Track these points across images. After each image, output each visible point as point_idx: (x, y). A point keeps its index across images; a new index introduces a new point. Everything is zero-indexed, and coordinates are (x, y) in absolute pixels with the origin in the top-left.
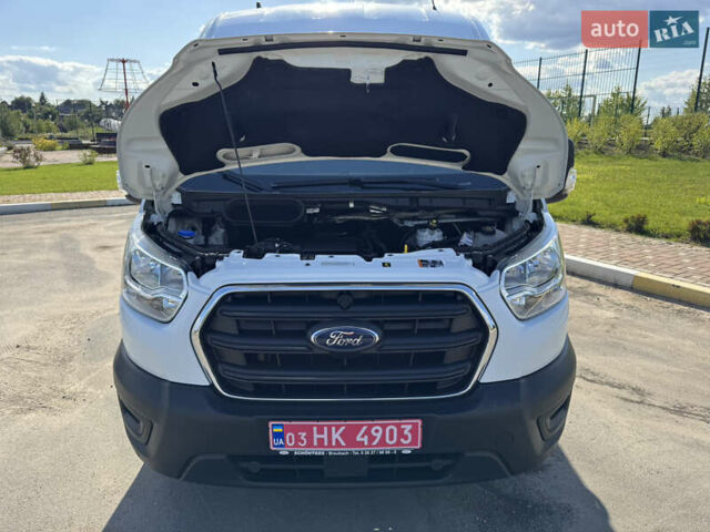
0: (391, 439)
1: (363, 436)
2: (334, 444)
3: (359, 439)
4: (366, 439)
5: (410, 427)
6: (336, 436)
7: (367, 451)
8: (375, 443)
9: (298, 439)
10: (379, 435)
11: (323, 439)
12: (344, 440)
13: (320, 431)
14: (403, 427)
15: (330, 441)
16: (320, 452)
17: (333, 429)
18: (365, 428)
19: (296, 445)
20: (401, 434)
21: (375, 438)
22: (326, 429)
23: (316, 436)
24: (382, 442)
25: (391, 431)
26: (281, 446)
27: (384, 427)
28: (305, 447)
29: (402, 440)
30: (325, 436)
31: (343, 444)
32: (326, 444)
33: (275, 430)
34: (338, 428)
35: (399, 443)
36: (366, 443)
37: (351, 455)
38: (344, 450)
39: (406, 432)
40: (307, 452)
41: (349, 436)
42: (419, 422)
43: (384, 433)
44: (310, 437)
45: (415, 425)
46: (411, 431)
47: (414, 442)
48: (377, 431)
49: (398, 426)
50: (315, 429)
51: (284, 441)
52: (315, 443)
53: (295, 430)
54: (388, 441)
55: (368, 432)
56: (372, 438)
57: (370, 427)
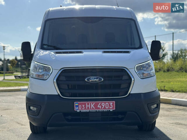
0: (107, 107)
1: (99, 106)
2: (92, 108)
3: (98, 107)
4: (100, 107)
5: (112, 103)
6: (92, 106)
7: (101, 110)
8: (103, 108)
9: (82, 107)
10: (104, 106)
11: (89, 107)
12: (94, 107)
13: (88, 105)
14: (110, 103)
16: (88, 111)
17: (92, 104)
18: (100, 103)
19: (82, 109)
20: (110, 106)
21: (103, 106)
22: (90, 104)
23: (87, 106)
24: (105, 108)
25: (107, 105)
26: (78, 109)
27: (105, 103)
28: (84, 109)
29: (110, 107)
30: (89, 106)
31: (94, 108)
32: (90, 108)
33: (76, 105)
35: (109, 108)
36: (100, 108)
37: (96, 112)
38: (94, 110)
39: (111, 105)
40: (85, 111)
41: (96, 106)
42: (114, 102)
44: (85, 106)
45: (113, 103)
46: (112, 104)
47: (113, 108)
48: (103, 104)
49: (109, 103)
50: (87, 104)
51: (78, 108)
52: (87, 108)
53: (81, 104)
55: (101, 105)
56: (102, 106)
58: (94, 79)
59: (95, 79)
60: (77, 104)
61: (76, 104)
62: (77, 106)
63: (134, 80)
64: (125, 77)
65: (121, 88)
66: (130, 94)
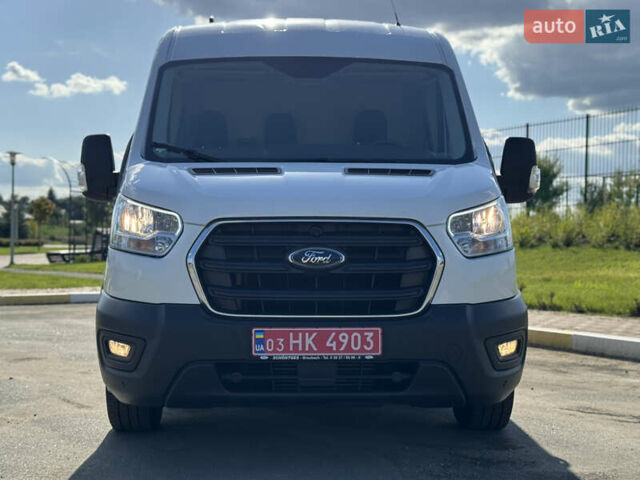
0: (356, 346)
1: (332, 342)
2: (307, 349)
3: (328, 344)
4: (334, 345)
5: (371, 334)
6: (309, 341)
7: (336, 356)
8: (342, 349)
9: (276, 344)
10: (345, 341)
11: (298, 344)
12: (316, 346)
13: (296, 337)
14: (366, 334)
15: (304, 346)
16: (294, 357)
17: (307, 334)
18: (334, 334)
19: (275, 351)
20: (364, 342)
21: (342, 343)
22: (300, 335)
23: (292, 342)
24: (348, 349)
25: (356, 337)
26: (262, 352)
27: (350, 335)
28: (283, 352)
29: (365, 347)
30: (300, 342)
31: (315, 349)
32: (300, 349)
33: (258, 336)
34: (311, 334)
35: (362, 350)
36: (335, 349)
37: (322, 360)
38: (315, 356)
39: (368, 339)
40: (284, 357)
41: (320, 342)
42: (380, 330)
43: (350, 341)
44: (286, 343)
45: (376, 333)
46: (372, 338)
47: (375, 349)
48: (344, 337)
49: (362, 333)
50: (291, 334)
51: (265, 347)
52: (291, 349)
53: (275, 336)
54: (353, 346)
55: (336, 338)
56: (339, 344)
57: (338, 333)
58: (317, 255)
59: (320, 255)
60: (262, 336)
61: (257, 334)
62: (260, 342)
63: (444, 263)
64: (415, 253)
65: (402, 285)
66: (429, 305)
